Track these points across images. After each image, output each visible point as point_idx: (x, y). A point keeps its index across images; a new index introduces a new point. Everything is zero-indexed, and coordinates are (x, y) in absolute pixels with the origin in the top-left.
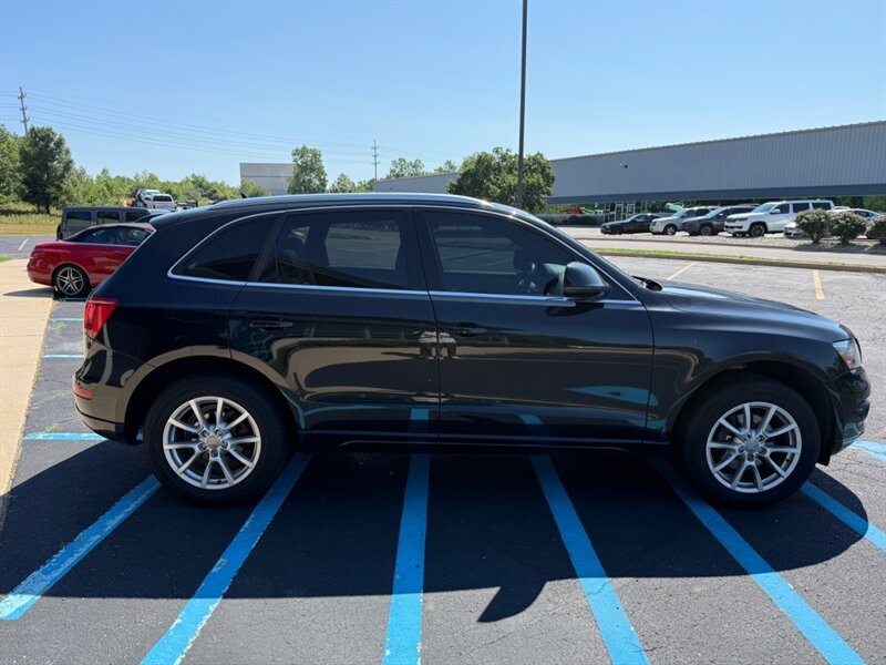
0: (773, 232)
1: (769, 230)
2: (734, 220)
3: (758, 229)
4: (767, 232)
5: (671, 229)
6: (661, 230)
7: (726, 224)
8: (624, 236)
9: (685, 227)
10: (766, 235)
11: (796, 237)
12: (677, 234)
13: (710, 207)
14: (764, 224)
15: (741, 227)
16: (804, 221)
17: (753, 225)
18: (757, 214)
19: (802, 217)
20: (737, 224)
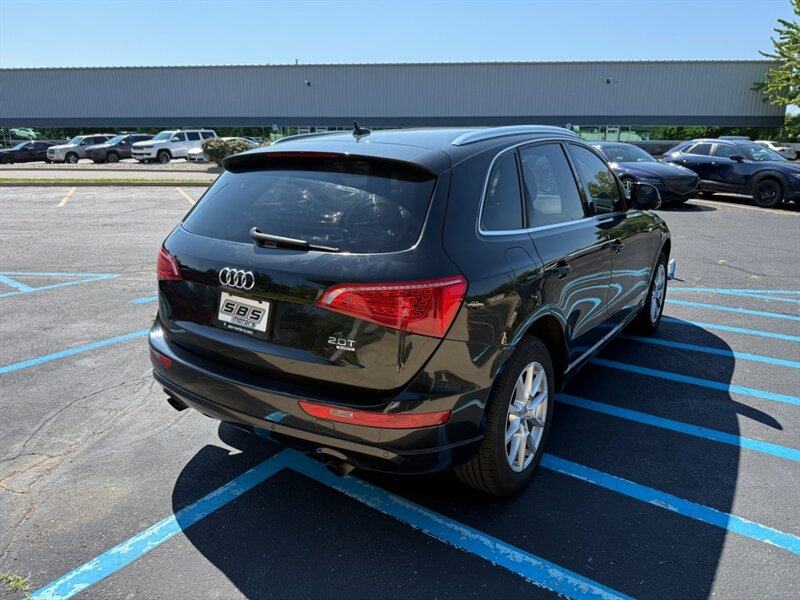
0: (176, 158)
1: (174, 156)
2: (141, 148)
3: (164, 156)
4: (172, 158)
5: (72, 158)
6: (62, 157)
7: (133, 151)
8: (16, 165)
9: (89, 155)
10: (172, 161)
11: (200, 161)
12: (80, 161)
13: (105, 135)
14: (168, 151)
15: (149, 154)
16: (209, 148)
17: (160, 151)
18: (158, 142)
19: (207, 144)
20: (145, 151)
